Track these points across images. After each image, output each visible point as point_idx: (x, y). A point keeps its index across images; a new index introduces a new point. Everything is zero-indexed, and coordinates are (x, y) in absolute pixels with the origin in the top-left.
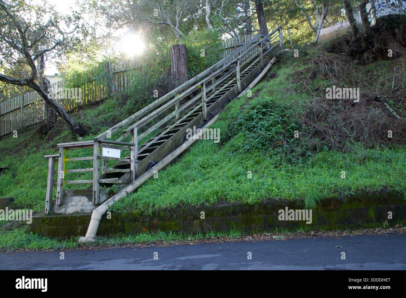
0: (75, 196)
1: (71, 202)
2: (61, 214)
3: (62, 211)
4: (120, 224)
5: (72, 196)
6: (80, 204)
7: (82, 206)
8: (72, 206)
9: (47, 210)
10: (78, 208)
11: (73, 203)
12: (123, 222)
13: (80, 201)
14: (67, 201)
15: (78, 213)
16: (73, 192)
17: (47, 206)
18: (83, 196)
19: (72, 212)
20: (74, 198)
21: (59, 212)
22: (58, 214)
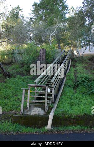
0: (35, 107)
1: (33, 110)
2: (28, 115)
3: (29, 113)
4: (59, 121)
5: (33, 107)
6: (38, 111)
7: (39, 112)
8: (34, 111)
9: (21, 113)
10: (37, 113)
11: (34, 110)
12: (61, 120)
13: (38, 110)
14: (31, 109)
15: (37, 115)
16: (34, 106)
17: (22, 111)
18: (39, 107)
19: (34, 114)
20: (35, 108)
21: (27, 114)
22: (26, 115)
